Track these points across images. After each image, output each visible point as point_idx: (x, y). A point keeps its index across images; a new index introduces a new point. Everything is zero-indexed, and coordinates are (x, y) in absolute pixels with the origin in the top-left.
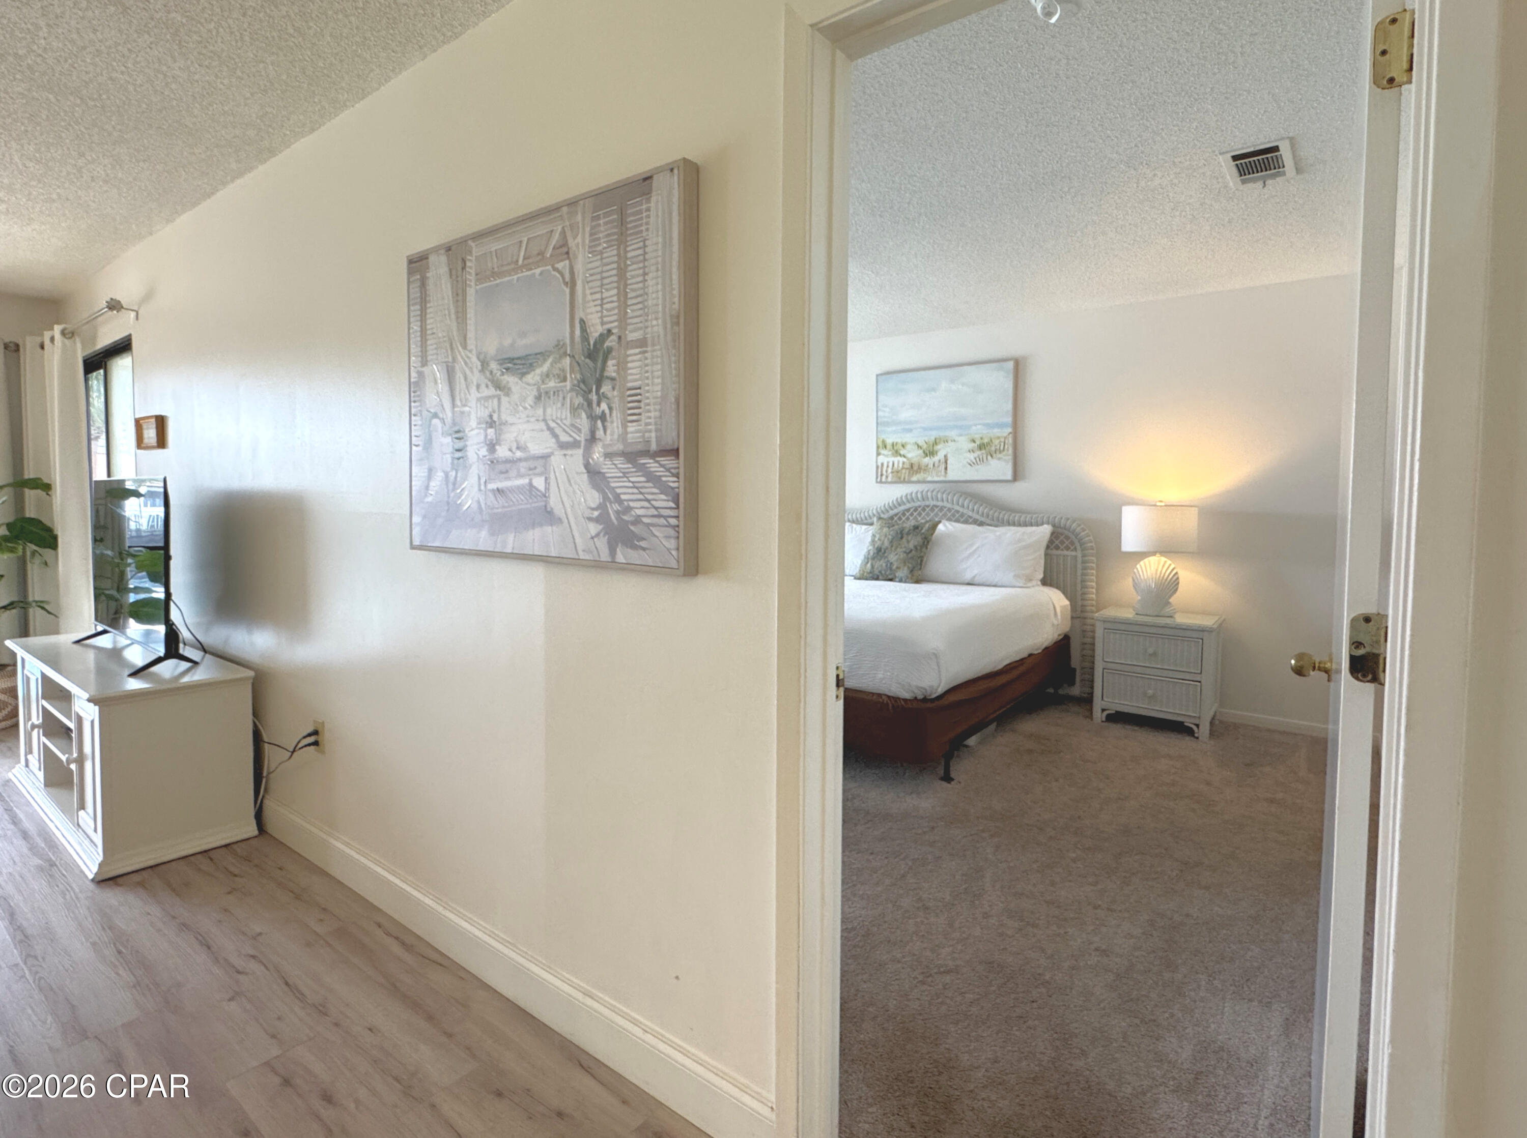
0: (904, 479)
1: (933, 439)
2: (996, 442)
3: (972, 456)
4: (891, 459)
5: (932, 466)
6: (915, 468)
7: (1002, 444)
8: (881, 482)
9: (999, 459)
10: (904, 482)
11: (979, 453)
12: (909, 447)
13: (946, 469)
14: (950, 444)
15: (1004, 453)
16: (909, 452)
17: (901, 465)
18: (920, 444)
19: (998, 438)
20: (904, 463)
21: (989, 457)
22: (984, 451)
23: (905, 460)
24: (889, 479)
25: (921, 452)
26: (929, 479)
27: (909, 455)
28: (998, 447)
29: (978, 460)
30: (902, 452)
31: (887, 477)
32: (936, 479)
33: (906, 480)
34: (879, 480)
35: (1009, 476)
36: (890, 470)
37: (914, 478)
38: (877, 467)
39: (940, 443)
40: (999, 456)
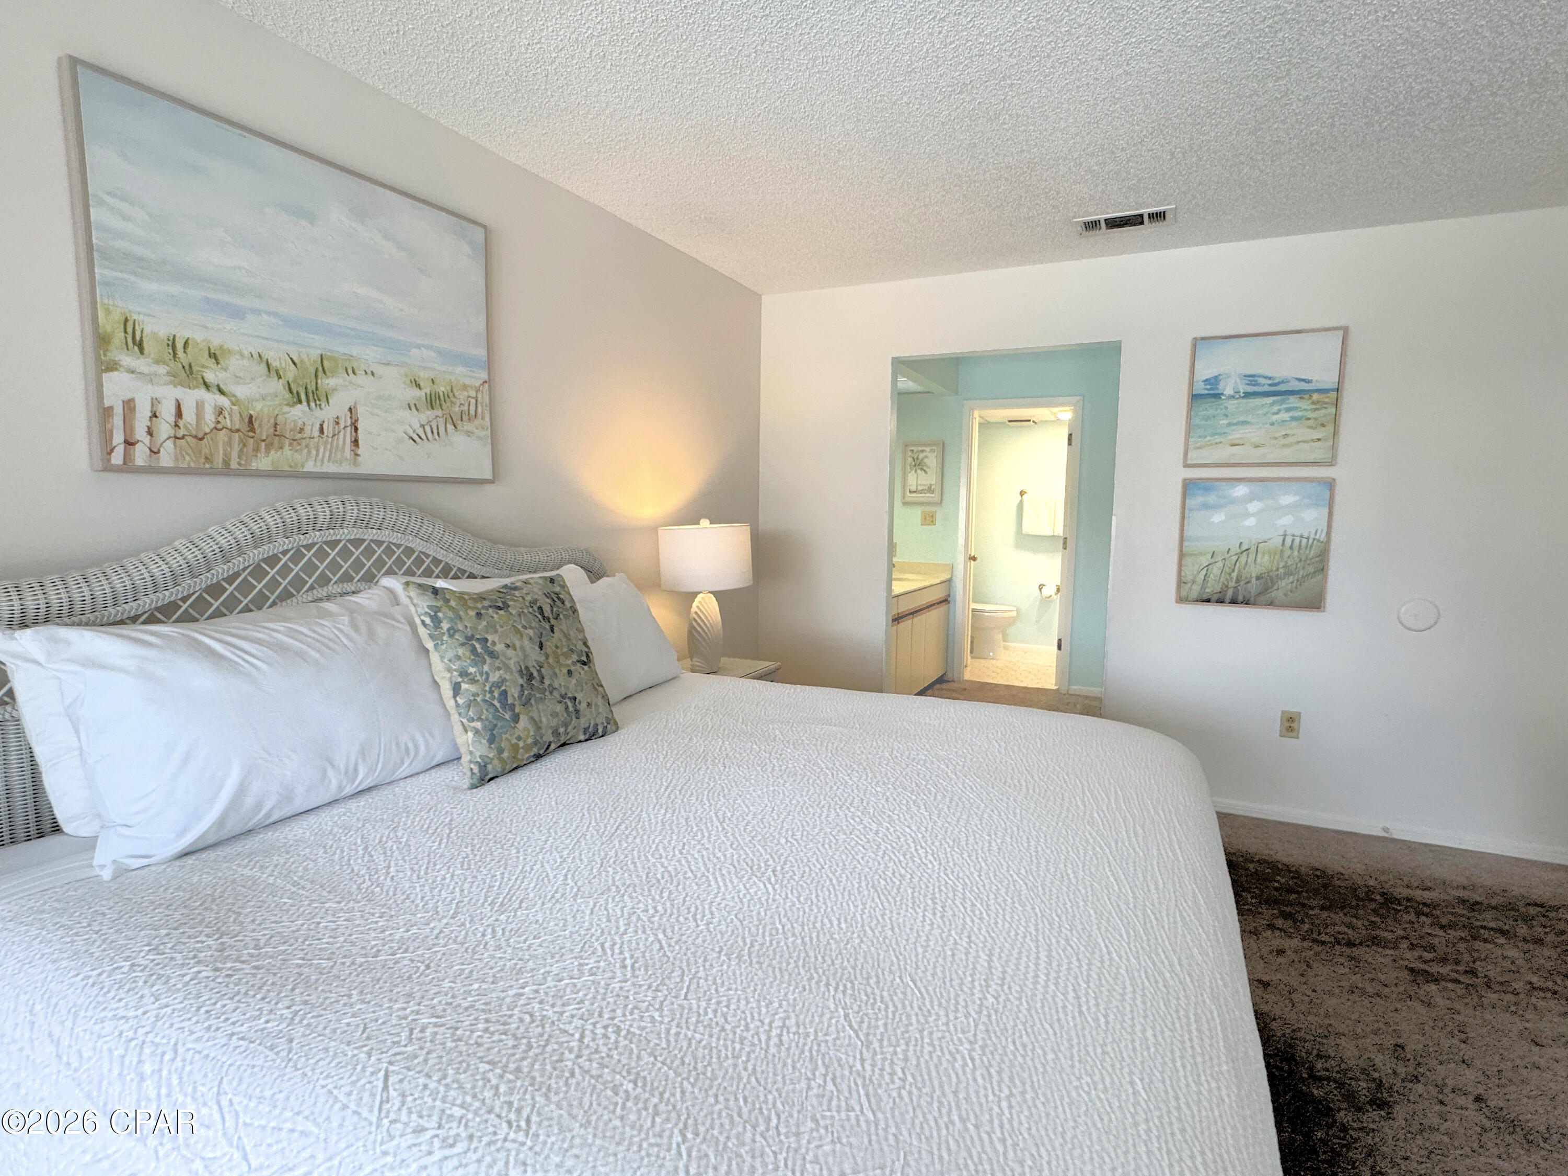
0: (226, 463)
1: (315, 354)
2: (462, 396)
3: (414, 420)
4: (169, 394)
5: (316, 433)
6: (264, 431)
7: (473, 401)
8: (108, 468)
9: (469, 433)
10: (226, 471)
11: (429, 414)
12: (234, 363)
13: (356, 442)
14: (361, 379)
15: (476, 422)
16: (238, 379)
17: (209, 417)
18: (275, 364)
19: (465, 387)
20: (220, 412)
21: (450, 427)
22: (439, 412)
23: (223, 401)
24: (166, 459)
25: (277, 386)
26: (310, 467)
27: (241, 391)
28: (465, 408)
29: (428, 428)
30: (210, 377)
31: (154, 452)
32: (332, 468)
33: (234, 465)
34: (117, 458)
36: (164, 429)
37: (263, 462)
38: (106, 413)
39: (334, 373)
40: (468, 427)
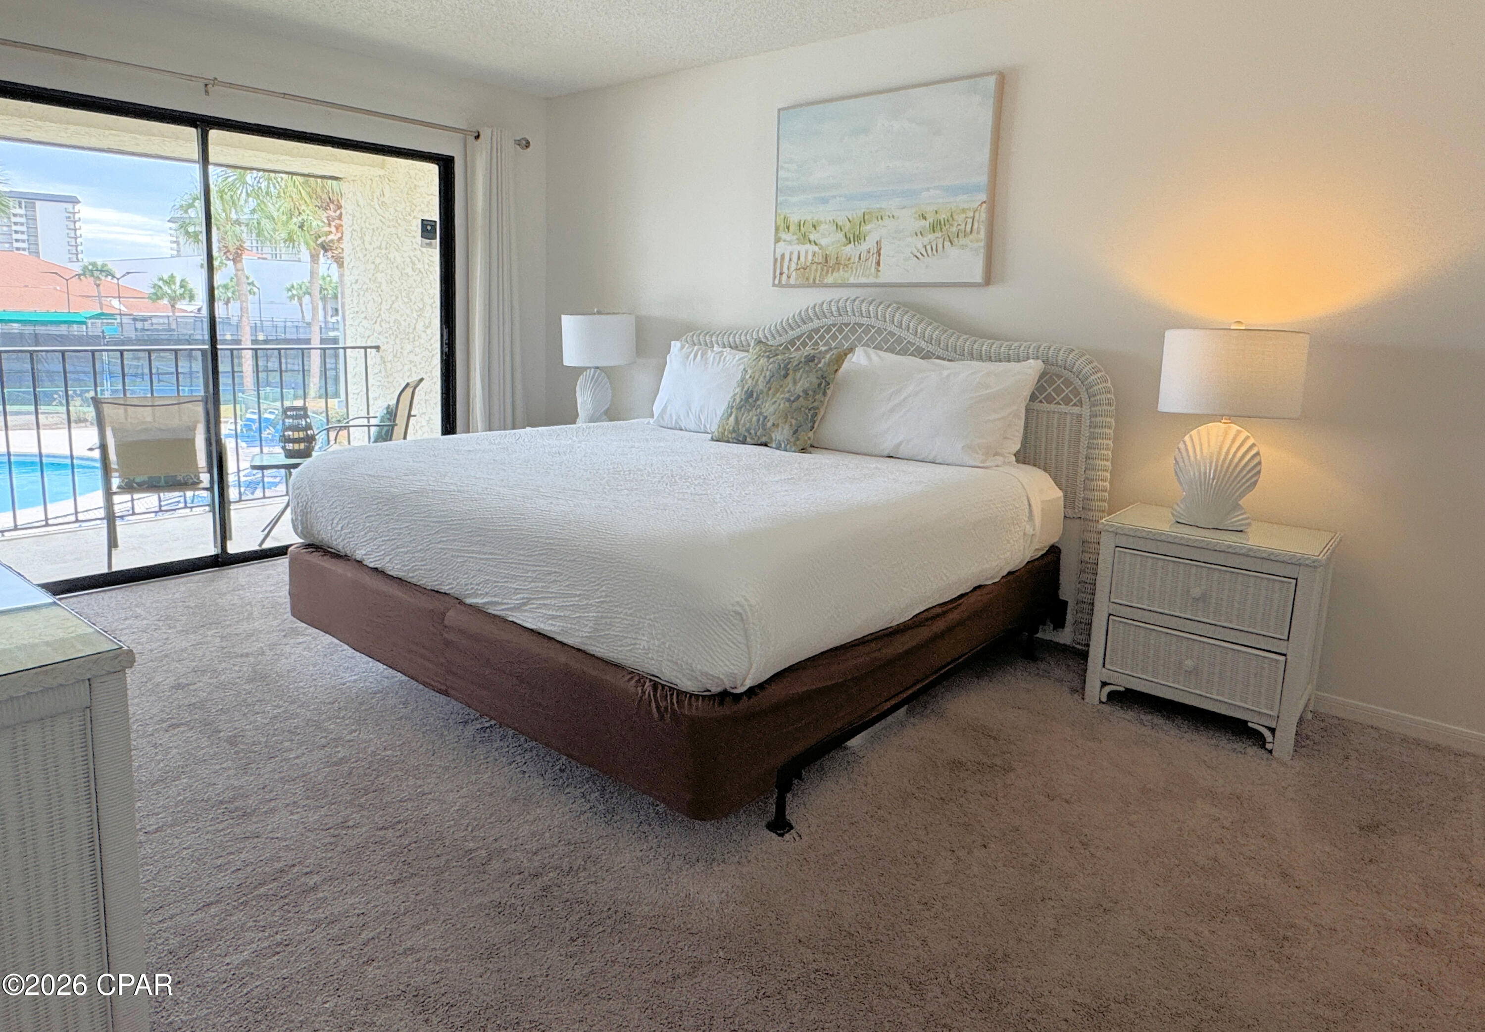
0: (814, 280)
1: (860, 214)
2: (960, 218)
3: (919, 242)
4: (797, 248)
5: (857, 259)
6: (832, 262)
7: (970, 221)
8: (780, 285)
9: (963, 247)
10: (814, 285)
11: (932, 236)
12: (822, 228)
13: (878, 263)
14: (886, 221)
15: (971, 237)
16: (823, 236)
17: (810, 257)
18: (840, 224)
19: (964, 211)
20: (814, 254)
21: (947, 244)
22: (939, 234)
23: (816, 248)
24: (792, 281)
25: (840, 236)
26: (852, 280)
27: (823, 242)
28: (963, 227)
29: (929, 247)
30: (812, 237)
31: (789, 277)
32: (863, 280)
33: (817, 282)
34: (777, 282)
35: (978, 278)
36: (793, 266)
37: (829, 280)
38: (776, 260)
39: (870, 221)
40: (963, 241)
